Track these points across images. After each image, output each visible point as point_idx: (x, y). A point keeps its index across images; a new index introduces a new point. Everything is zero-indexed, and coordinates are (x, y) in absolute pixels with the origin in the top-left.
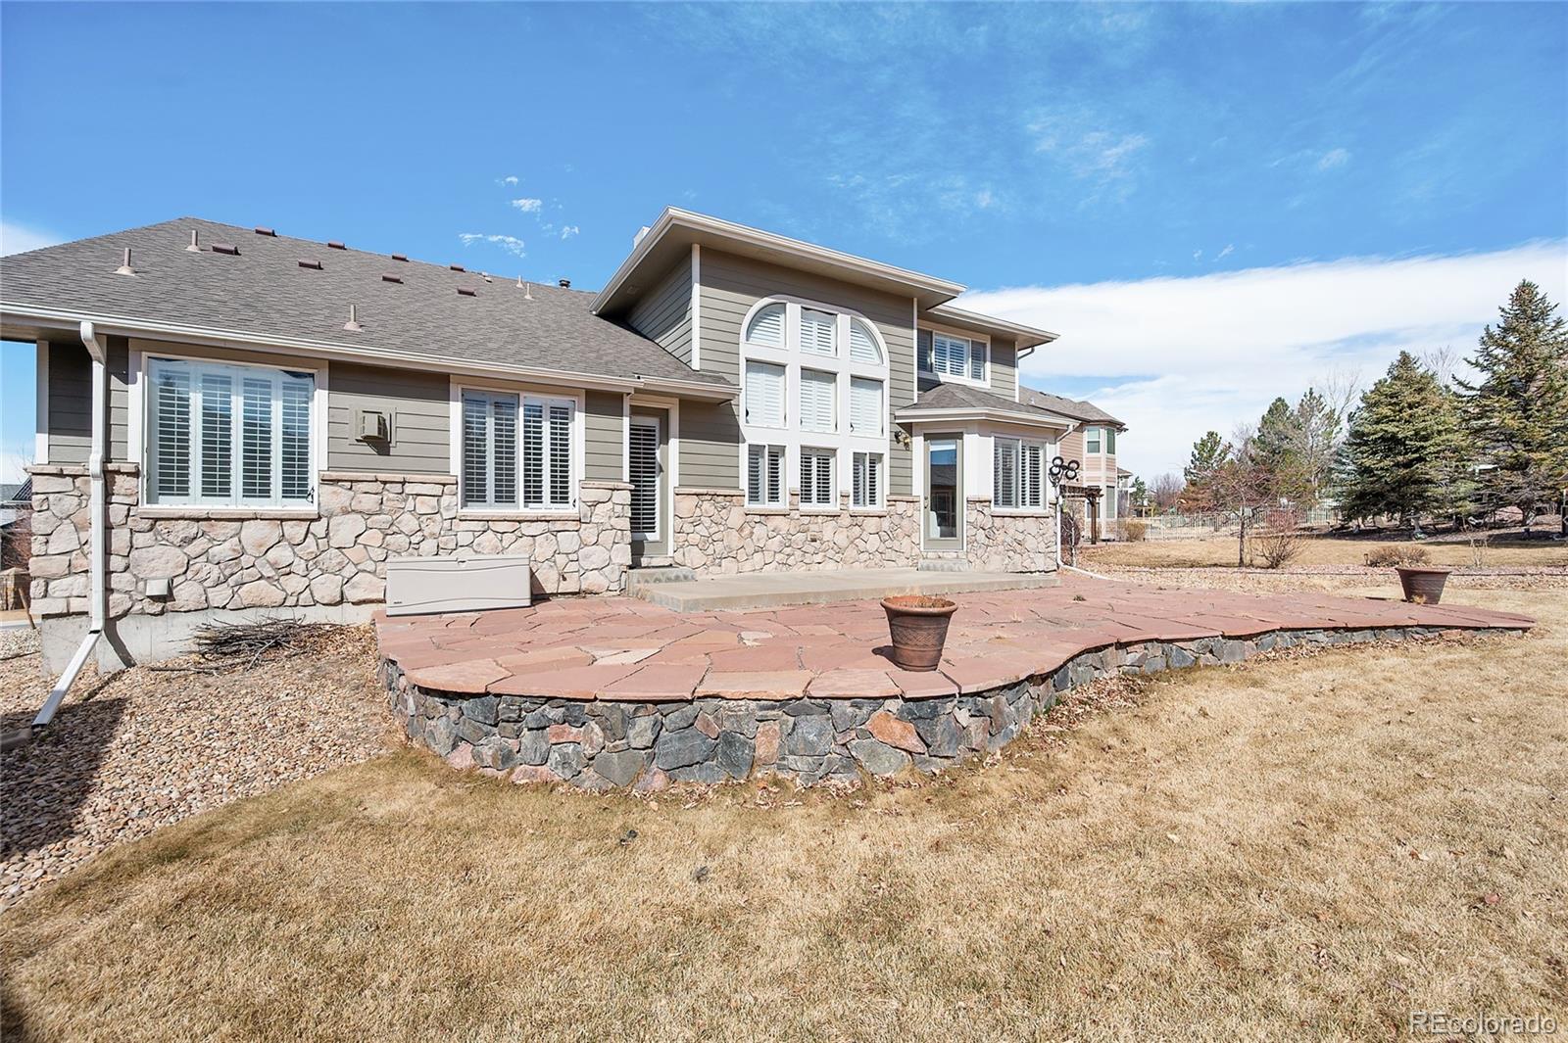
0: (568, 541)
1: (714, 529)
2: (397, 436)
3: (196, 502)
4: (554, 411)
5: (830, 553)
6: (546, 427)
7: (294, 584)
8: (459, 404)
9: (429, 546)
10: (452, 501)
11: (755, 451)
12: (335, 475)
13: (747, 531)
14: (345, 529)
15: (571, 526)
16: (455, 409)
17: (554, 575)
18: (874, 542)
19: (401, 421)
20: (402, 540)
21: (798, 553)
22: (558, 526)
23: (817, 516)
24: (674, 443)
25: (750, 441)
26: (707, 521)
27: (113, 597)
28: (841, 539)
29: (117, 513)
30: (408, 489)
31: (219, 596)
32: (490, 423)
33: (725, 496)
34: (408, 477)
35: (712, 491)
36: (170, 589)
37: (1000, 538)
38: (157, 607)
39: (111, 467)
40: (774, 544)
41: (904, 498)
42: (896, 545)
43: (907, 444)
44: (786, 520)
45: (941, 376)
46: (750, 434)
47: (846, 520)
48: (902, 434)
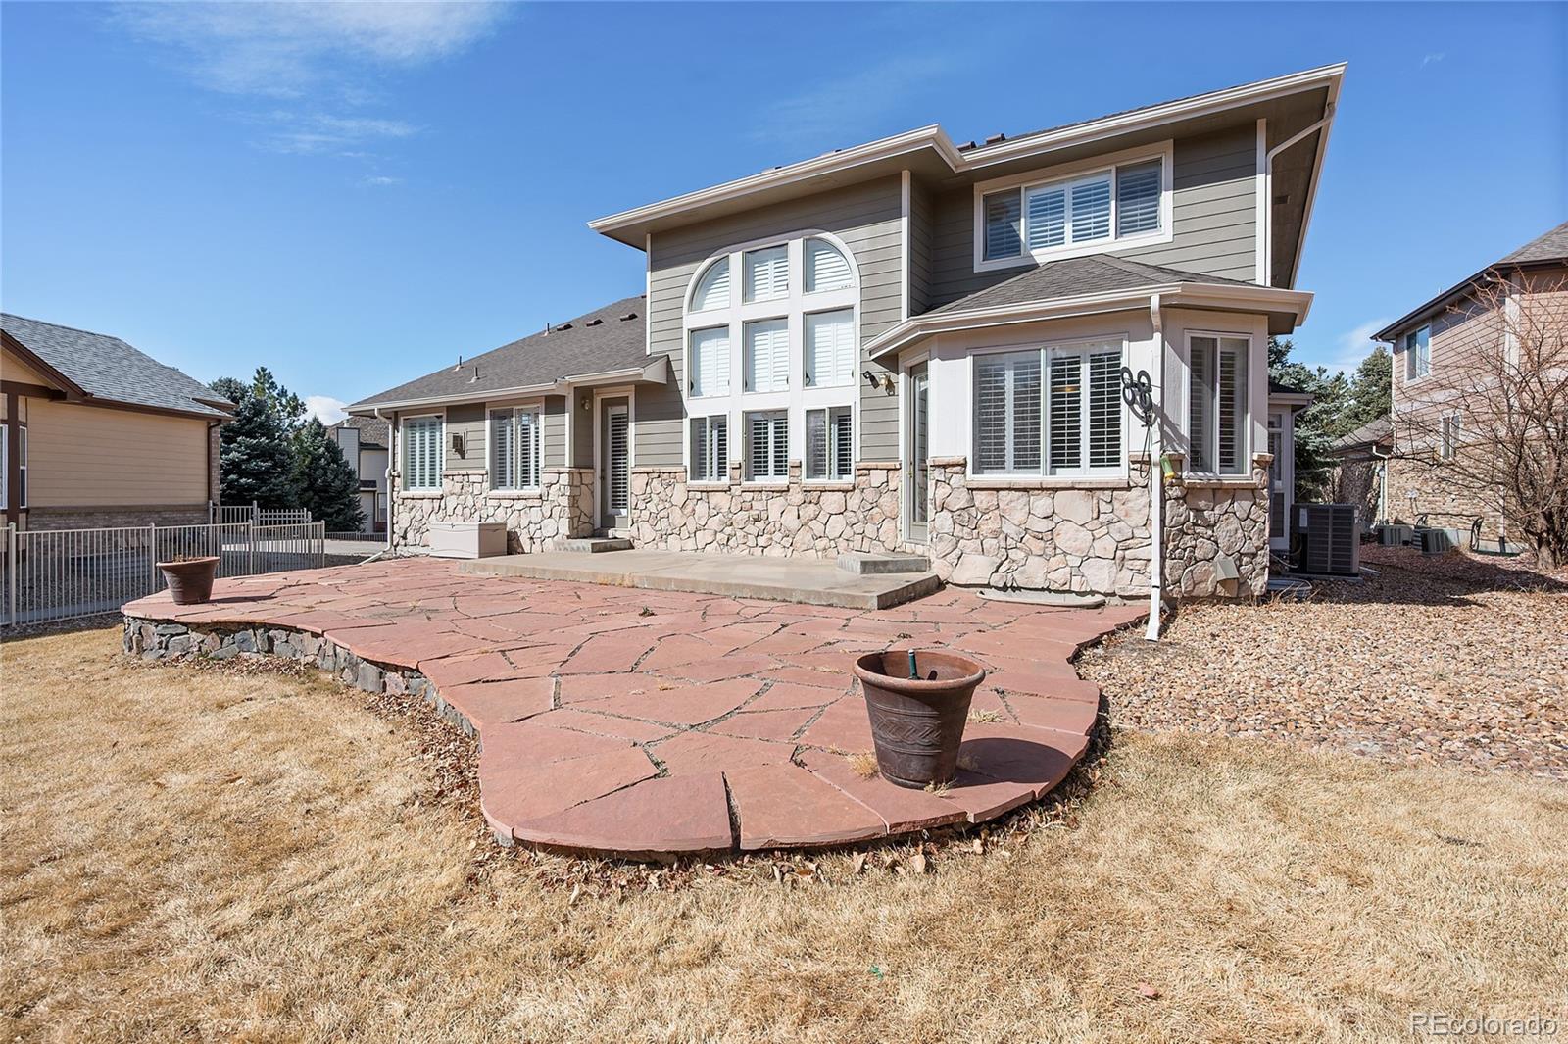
0: (535, 515)
1: (662, 505)
2: (467, 446)
3: (417, 491)
5: (777, 536)
8: (489, 420)
9: (477, 515)
10: (486, 486)
11: (698, 423)
12: (447, 473)
13: (688, 509)
14: (451, 503)
15: (539, 502)
16: (487, 424)
17: (529, 539)
18: (837, 525)
19: (469, 435)
20: (468, 511)
21: (740, 534)
22: (533, 503)
23: (761, 492)
24: (633, 427)
25: (691, 415)
26: (655, 498)
27: (394, 536)
28: (790, 520)
29: (395, 495)
30: (471, 479)
31: (418, 538)
33: (670, 473)
34: (471, 472)
35: (658, 469)
37: (986, 527)
38: (403, 542)
39: (393, 474)
40: (715, 523)
41: (881, 464)
42: (870, 530)
43: (890, 386)
44: (727, 496)
45: (1042, 255)
46: (694, 408)
47: (796, 496)
48: (881, 372)
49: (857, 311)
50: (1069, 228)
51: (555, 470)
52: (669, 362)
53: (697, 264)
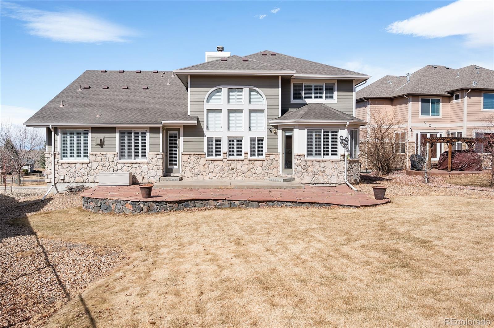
0: (145, 169)
1: (195, 165)
2: (105, 143)
3: (68, 160)
4: (142, 133)
5: (240, 174)
6: (140, 137)
7: (85, 178)
8: (118, 134)
9: (111, 169)
10: (117, 158)
11: (210, 140)
12: (92, 153)
13: (206, 166)
14: (95, 165)
15: (146, 164)
16: (117, 135)
17: (141, 178)
18: (259, 170)
19: (106, 139)
20: (106, 168)
21: (226, 173)
22: (142, 165)
23: (234, 161)
24: (182, 139)
25: (207, 136)
26: (192, 163)
27: (56, 179)
28: (244, 169)
29: (56, 162)
30: (107, 156)
31: (72, 179)
32: (126, 138)
33: (199, 155)
34: (107, 153)
35: (193, 153)
36: (64, 178)
37: (310, 170)
38: (62, 181)
39: (55, 153)
40: (217, 170)
41: (273, 153)
42: (270, 171)
43: (276, 133)
44: (222, 162)
45: (308, 101)
46: (208, 134)
47: (246, 162)
48: (273, 129)
49: (266, 111)
50: (313, 95)
51: (156, 153)
52: (198, 118)
53: (210, 89)
